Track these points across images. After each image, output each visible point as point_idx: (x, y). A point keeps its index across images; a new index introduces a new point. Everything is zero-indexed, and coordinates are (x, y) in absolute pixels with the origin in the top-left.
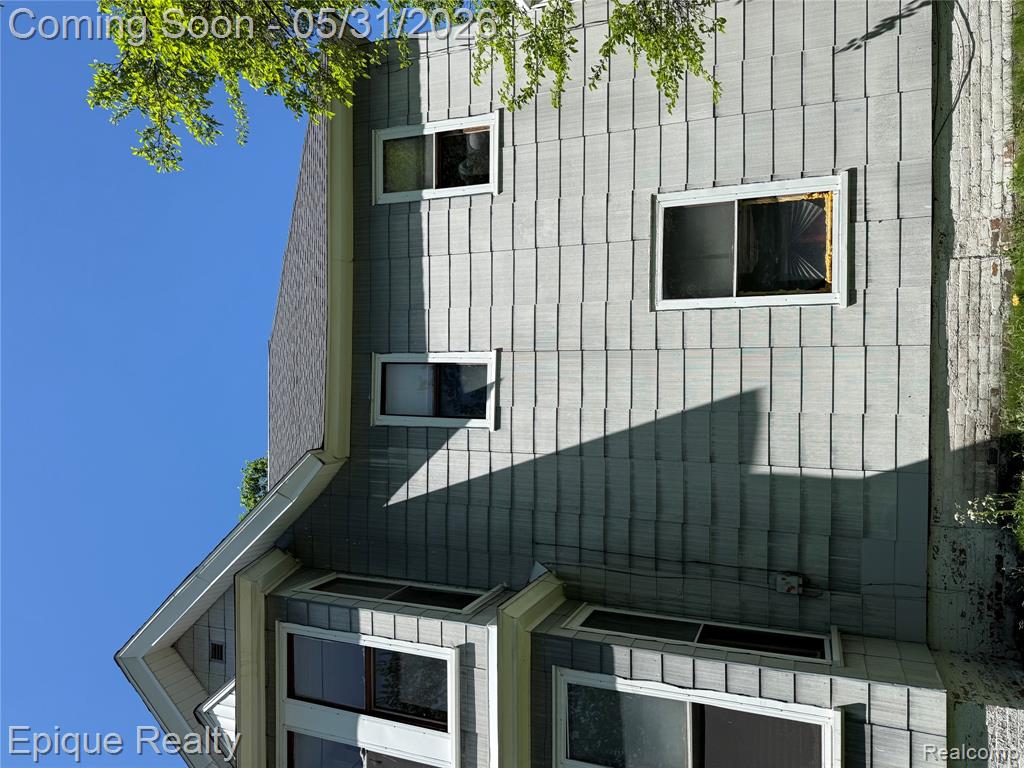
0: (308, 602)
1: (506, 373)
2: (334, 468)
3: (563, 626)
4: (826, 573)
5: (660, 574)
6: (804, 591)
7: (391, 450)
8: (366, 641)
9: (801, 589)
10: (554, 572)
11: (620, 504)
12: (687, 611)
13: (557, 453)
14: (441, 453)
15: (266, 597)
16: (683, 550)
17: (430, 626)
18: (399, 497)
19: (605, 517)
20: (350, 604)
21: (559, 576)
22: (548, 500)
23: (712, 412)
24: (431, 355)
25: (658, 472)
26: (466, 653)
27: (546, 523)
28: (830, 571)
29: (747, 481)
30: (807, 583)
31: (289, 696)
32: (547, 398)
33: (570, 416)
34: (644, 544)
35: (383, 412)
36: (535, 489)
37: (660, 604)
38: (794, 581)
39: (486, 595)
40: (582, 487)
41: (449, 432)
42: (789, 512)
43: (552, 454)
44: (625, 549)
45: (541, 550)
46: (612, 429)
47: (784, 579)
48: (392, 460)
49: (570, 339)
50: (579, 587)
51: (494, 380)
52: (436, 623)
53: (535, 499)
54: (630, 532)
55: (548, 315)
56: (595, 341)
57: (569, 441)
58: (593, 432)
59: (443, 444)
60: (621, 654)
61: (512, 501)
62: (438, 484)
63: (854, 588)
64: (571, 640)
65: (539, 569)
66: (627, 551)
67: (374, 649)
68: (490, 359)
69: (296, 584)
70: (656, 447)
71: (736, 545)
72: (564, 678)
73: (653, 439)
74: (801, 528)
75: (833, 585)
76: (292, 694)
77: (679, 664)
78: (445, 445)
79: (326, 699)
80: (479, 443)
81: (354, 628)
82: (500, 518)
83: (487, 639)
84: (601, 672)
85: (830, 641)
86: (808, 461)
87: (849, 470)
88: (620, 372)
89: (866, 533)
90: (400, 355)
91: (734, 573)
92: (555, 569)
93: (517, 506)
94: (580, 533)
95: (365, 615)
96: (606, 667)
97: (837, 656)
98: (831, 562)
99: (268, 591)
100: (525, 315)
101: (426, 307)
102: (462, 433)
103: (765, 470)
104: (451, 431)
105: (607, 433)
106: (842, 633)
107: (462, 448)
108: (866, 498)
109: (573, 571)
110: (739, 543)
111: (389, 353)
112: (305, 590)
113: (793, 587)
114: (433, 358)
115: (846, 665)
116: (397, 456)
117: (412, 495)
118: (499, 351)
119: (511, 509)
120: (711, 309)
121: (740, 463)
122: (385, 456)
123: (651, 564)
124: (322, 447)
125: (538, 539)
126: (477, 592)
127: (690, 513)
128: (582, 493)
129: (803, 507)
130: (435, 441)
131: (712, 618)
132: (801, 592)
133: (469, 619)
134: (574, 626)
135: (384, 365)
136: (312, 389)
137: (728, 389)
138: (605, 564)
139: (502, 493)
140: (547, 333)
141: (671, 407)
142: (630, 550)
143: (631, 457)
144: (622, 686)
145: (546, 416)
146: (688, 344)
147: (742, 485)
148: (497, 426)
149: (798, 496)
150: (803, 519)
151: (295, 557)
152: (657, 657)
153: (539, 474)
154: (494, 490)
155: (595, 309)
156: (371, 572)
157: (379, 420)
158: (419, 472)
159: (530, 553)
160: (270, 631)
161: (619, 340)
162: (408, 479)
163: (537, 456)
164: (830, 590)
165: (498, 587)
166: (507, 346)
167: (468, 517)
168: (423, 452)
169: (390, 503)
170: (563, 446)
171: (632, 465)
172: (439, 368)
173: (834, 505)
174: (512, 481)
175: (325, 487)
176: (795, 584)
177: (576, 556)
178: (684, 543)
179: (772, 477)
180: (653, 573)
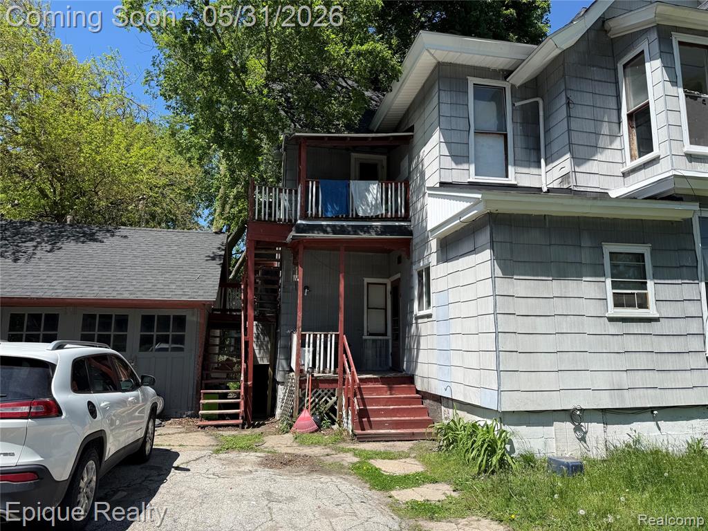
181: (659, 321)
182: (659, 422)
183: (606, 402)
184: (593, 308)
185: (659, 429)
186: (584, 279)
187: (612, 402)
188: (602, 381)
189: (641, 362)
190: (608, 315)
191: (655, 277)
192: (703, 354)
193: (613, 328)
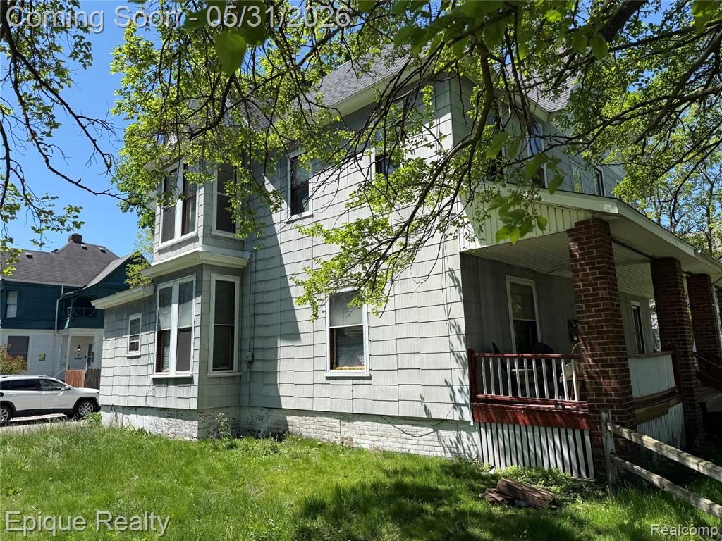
1: (304, 222)
3: (213, 274)
4: (254, 370)
5: (251, 306)
8: (197, 193)
9: (248, 361)
10: (248, 263)
13: (281, 255)
16: (257, 315)
22: (267, 254)
23: (294, 321)
25: (277, 301)
26: (197, 238)
28: (255, 372)
29: (276, 337)
30: (251, 363)
33: (292, 258)
34: (258, 298)
36: (270, 247)
38: (250, 358)
41: (286, 197)
42: (268, 355)
43: (281, 252)
44: (257, 290)
46: (288, 279)
47: (250, 354)
51: (303, 216)
52: (202, 223)
54: (262, 292)
57: (285, 259)
58: (288, 270)
63: (251, 380)
67: (196, 198)
68: (310, 212)
71: (259, 335)
73: (286, 298)
74: (265, 360)
75: (251, 373)
84: (196, 293)
86: (283, 362)
87: (279, 379)
89: (264, 385)
94: (260, 270)
98: (257, 372)
102: (286, 205)
105: (287, 277)
108: (272, 385)
109: (250, 269)
110: (260, 337)
115: (209, 378)
118: (312, 216)
120: (326, 317)
121: (280, 335)
123: (253, 302)
129: (269, 360)
134: (216, 278)
137: (301, 328)
138: (252, 283)
142: (256, 293)
143: (282, 288)
144: (193, 301)
148: (288, 223)
149: (271, 358)
150: (267, 361)
162: (271, 182)
164: (250, 371)
170: (283, 257)
171: (279, 290)
174: (272, 235)
177: (253, 270)
178: (259, 314)
179: (277, 348)
181: (140, 357)
182: (137, 415)
183: (121, 402)
184: (123, 352)
185: (137, 419)
187: (123, 402)
188: (122, 391)
189: (133, 381)
190: (128, 355)
191: (142, 332)
192: (152, 376)
193: (128, 362)
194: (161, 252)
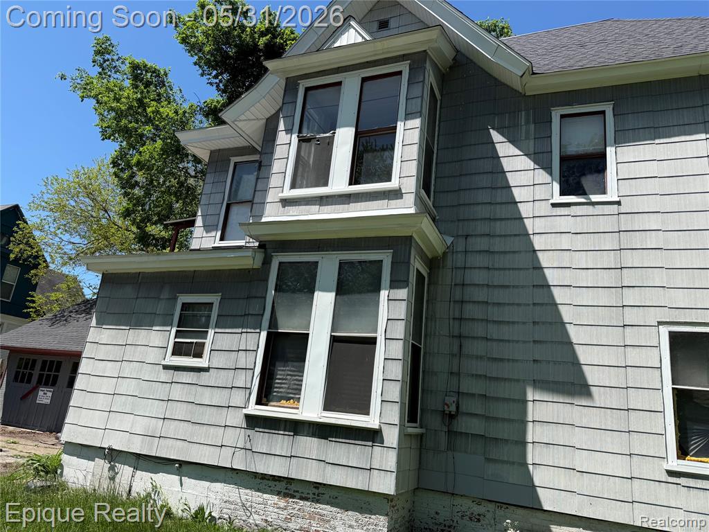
0: (423, 81)
1: (599, 209)
2: (517, 85)
3: (417, 257)
4: (459, 430)
5: (451, 321)
6: (446, 414)
7: (532, 127)
8: (400, 126)
9: (448, 412)
10: (447, 250)
11: (499, 296)
12: (428, 338)
13: (535, 251)
14: (531, 164)
15: (425, 51)
16: (468, 337)
17: (412, 169)
18: (496, 136)
19: (488, 285)
20: (424, 111)
21: (445, 254)
22: (498, 245)
23: (573, 363)
24: (613, 149)
25: (524, 323)
26: (396, 194)
27: (482, 243)
28: (461, 433)
29: (522, 383)
30: (451, 417)
31: (363, 78)
32: (579, 242)
33: (565, 259)
34: (471, 311)
35: (562, 116)
36: (505, 236)
37: (431, 320)
38: (453, 409)
39: (431, 204)
40: (509, 269)
41: (548, 168)
42: (501, 411)
43: (533, 247)
44: (466, 298)
45: (461, 241)
46: (556, 291)
47: (454, 402)
48: (524, 128)
49: (630, 259)
50: (439, 267)
51: (593, 200)
52: (414, 172)
53: (498, 236)
54: (479, 302)
55: (652, 240)
56: (629, 278)
57: (544, 260)
58: (552, 277)
59: (538, 165)
60: (402, 293)
61: (496, 220)
62: (507, 164)
63: (451, 447)
64: (409, 263)
65: (449, 240)
66: (464, 300)
67: (396, 132)
68: (611, 196)
69: (433, 72)
70: (543, 323)
71: (474, 372)
72: (386, 257)
73: (550, 321)
74: (489, 417)
75: (451, 433)
76: (364, 80)
77: (399, 330)
78: (537, 167)
79: (362, 104)
80: (540, 193)
81: (409, 116)
82: (483, 212)
83: (406, 207)
84: (391, 281)
85: (416, 427)
86: (538, 427)
87: (532, 455)
88: (604, 298)
89: (489, 460)
90: (612, 124)
91: (455, 369)
92: (450, 250)
93: (492, 223)
94: (475, 268)
95: (417, 122)
96: (395, 284)
97: (410, 430)
98: (467, 434)
99: (429, 53)
100: (653, 222)
101: (657, 141)
102: (548, 178)
103: (530, 396)
104: (550, 169)
105: (552, 287)
106: (421, 436)
107: (536, 178)
108: (513, 463)
109: (449, 263)
110: (476, 375)
111: (614, 115)
112: (431, 78)
113: (448, 407)
114: (610, 151)
115: (405, 435)
116: (527, 132)
117: (498, 146)
118: (619, 203)
119: (490, 219)
120: (661, 368)
121: (534, 380)
122: (527, 122)
123: (457, 315)
124: (534, 74)
125: (469, 239)
126: (432, 199)
127: (495, 344)
128: (505, 269)
129: (504, 420)
130: (541, 159)
131: (425, 353)
132: (446, 412)
133: (417, 194)
134: (417, 264)
135: (603, 113)
136: (578, 58)
137: (592, 376)
138: (455, 285)
139: (501, 212)
140: (637, 240)
141: (575, 334)
142: (466, 302)
143: (534, 304)
144: (384, 294)
145: (565, 241)
146: (629, 349)
147: (518, 381)
148: (554, 205)
149: (512, 417)
150: (496, 419)
151: (451, 68)
152: (403, 317)
153: (517, 238)
154: (504, 206)
155: (658, 278)
156: (442, 124)
157: (556, 114)
158: (516, 149)
159: (459, 234)
160: (403, 58)
161: (631, 297)
162: (510, 142)
163: (532, 236)
164: (448, 431)
165: (435, 213)
166: (623, 209)
167: (483, 188)
168: (532, 150)
169: (491, 131)
170: (540, 255)
171: (529, 305)
172: (603, 156)
173: (507, 441)
174: (511, 219)
175: (502, 81)
176: (451, 409)
177: (459, 265)
178: (474, 338)
179: (525, 402)
180: (451, 317)
181: (208, 372)
182: (183, 478)
183: (137, 447)
184: (153, 356)
185: (181, 485)
186: (154, 328)
187: (141, 447)
188: (140, 425)
189: (180, 411)
190: (164, 363)
191: (217, 326)
192: (245, 411)
193: (165, 376)
194: (286, 202)
